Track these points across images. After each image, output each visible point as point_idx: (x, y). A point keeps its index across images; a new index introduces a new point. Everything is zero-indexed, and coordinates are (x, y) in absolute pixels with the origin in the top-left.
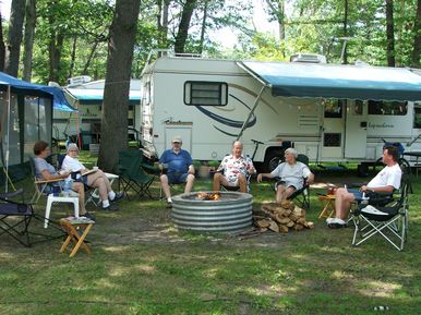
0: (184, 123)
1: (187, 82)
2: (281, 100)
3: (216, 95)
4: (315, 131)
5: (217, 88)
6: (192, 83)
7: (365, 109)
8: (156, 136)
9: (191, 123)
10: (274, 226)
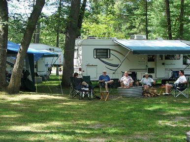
0: (94, 66)
1: (95, 49)
2: (136, 56)
3: (106, 54)
4: (144, 67)
5: (106, 51)
6: (96, 49)
7: (164, 58)
8: (83, 71)
9: (97, 66)
10: (149, 95)
